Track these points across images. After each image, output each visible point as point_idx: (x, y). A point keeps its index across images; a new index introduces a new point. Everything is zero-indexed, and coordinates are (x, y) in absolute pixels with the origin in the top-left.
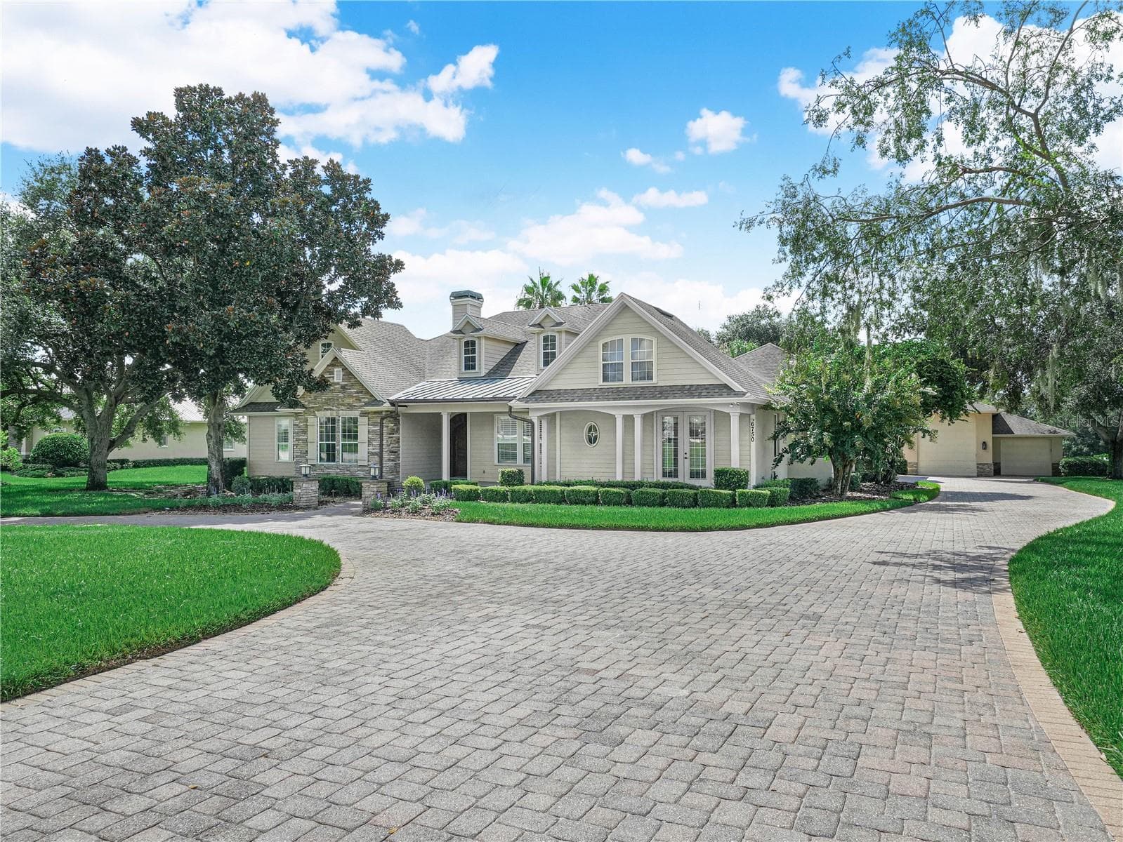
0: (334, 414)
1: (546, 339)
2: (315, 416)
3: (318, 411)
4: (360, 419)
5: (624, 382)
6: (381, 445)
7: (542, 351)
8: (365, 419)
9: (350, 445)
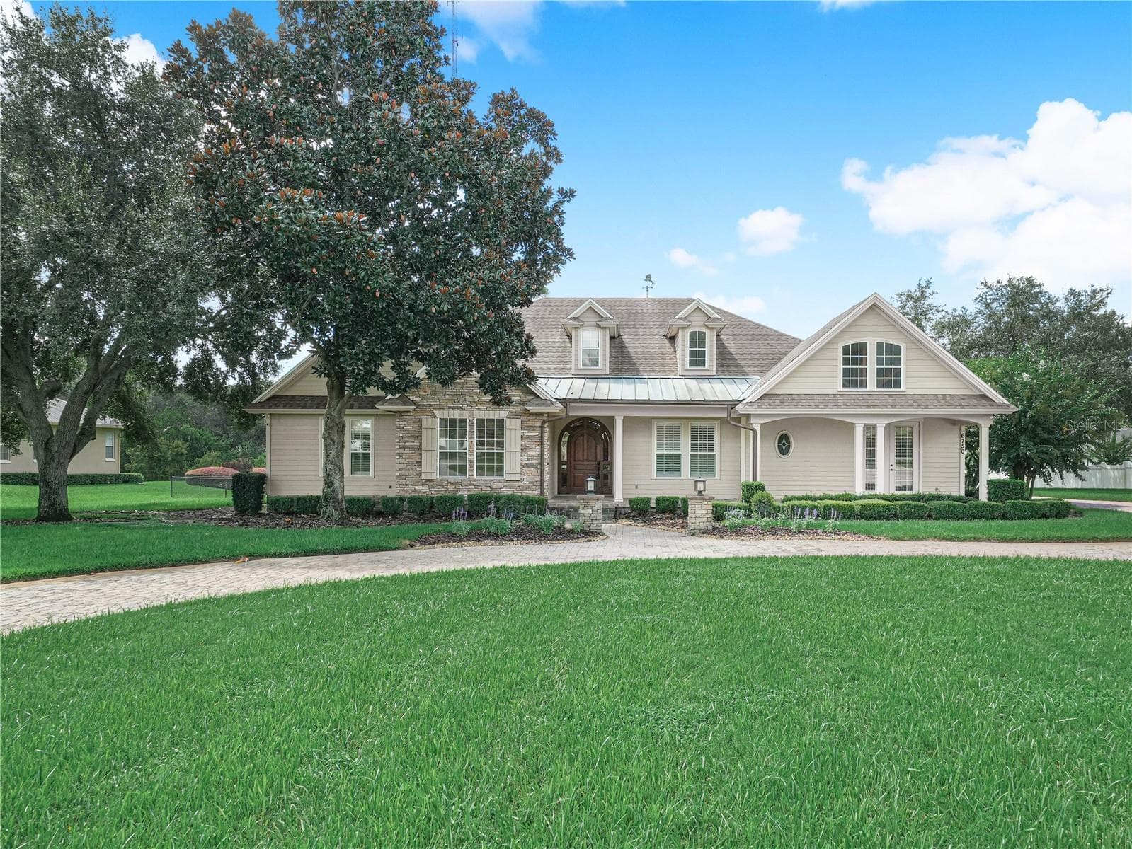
0: (466, 414)
1: (693, 335)
2: (434, 416)
3: (438, 409)
4: (509, 423)
5: (868, 389)
6: (542, 455)
7: (688, 349)
8: (517, 423)
9: (488, 454)
